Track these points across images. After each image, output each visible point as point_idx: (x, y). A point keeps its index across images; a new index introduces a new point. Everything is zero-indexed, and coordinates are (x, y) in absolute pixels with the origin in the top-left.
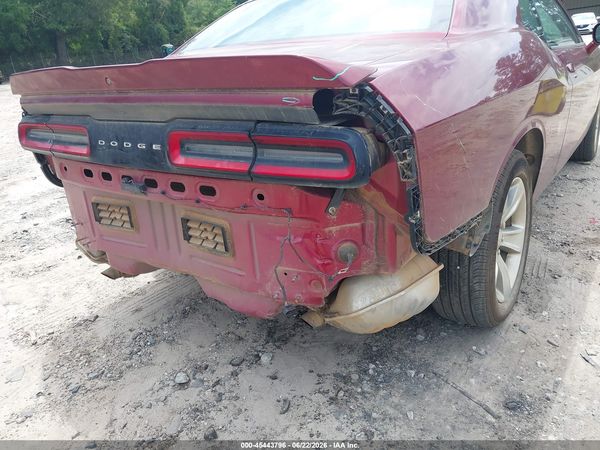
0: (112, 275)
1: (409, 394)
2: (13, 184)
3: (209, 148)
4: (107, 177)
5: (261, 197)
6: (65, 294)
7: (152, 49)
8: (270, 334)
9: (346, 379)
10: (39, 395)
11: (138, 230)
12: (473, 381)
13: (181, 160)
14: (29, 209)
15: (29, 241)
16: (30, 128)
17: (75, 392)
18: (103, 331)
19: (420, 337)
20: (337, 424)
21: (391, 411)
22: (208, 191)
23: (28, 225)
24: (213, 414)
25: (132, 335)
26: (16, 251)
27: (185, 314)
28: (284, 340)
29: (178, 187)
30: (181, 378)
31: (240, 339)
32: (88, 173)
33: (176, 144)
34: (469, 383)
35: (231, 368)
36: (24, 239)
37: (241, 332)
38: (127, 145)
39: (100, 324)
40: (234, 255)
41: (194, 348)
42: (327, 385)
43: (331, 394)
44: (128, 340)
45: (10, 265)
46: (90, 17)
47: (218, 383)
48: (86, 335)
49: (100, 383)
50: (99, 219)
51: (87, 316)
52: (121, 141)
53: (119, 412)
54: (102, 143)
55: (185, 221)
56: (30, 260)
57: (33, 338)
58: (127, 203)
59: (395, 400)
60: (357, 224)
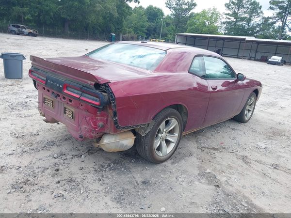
0: (47, 121)
1: (118, 174)
2: (27, 83)
3: (72, 90)
4: (48, 91)
5: (82, 105)
6: (31, 125)
7: (106, 34)
8: (89, 151)
9: (103, 166)
10: (14, 150)
11: (54, 108)
12: (139, 175)
13: (66, 91)
14: (29, 94)
15: (26, 106)
16: (32, 71)
17: (24, 152)
18: (39, 138)
19: (133, 161)
20: (93, 176)
21: (110, 176)
22: (71, 101)
23: (28, 100)
24: (60, 166)
25: (47, 141)
26: (20, 108)
27: (66, 139)
28: (92, 153)
29: (64, 98)
30: (56, 156)
31: (79, 150)
32: (44, 89)
33: (66, 87)
34: (137, 175)
35: (72, 156)
36: (25, 105)
37: (80, 148)
38: (55, 84)
39: (39, 136)
40: (74, 120)
41: (64, 149)
42: (97, 167)
43: (96, 169)
44: (45, 143)
45: (17, 112)
46: (82, 15)
47: (66, 159)
48: (33, 138)
49: (32, 152)
50: (45, 103)
51: (36, 133)
52: (53, 82)
53: (34, 160)
54: (49, 81)
55: (65, 108)
56: (25, 112)
57: (17, 135)
58: (52, 99)
59: (113, 174)
60: (105, 118)
